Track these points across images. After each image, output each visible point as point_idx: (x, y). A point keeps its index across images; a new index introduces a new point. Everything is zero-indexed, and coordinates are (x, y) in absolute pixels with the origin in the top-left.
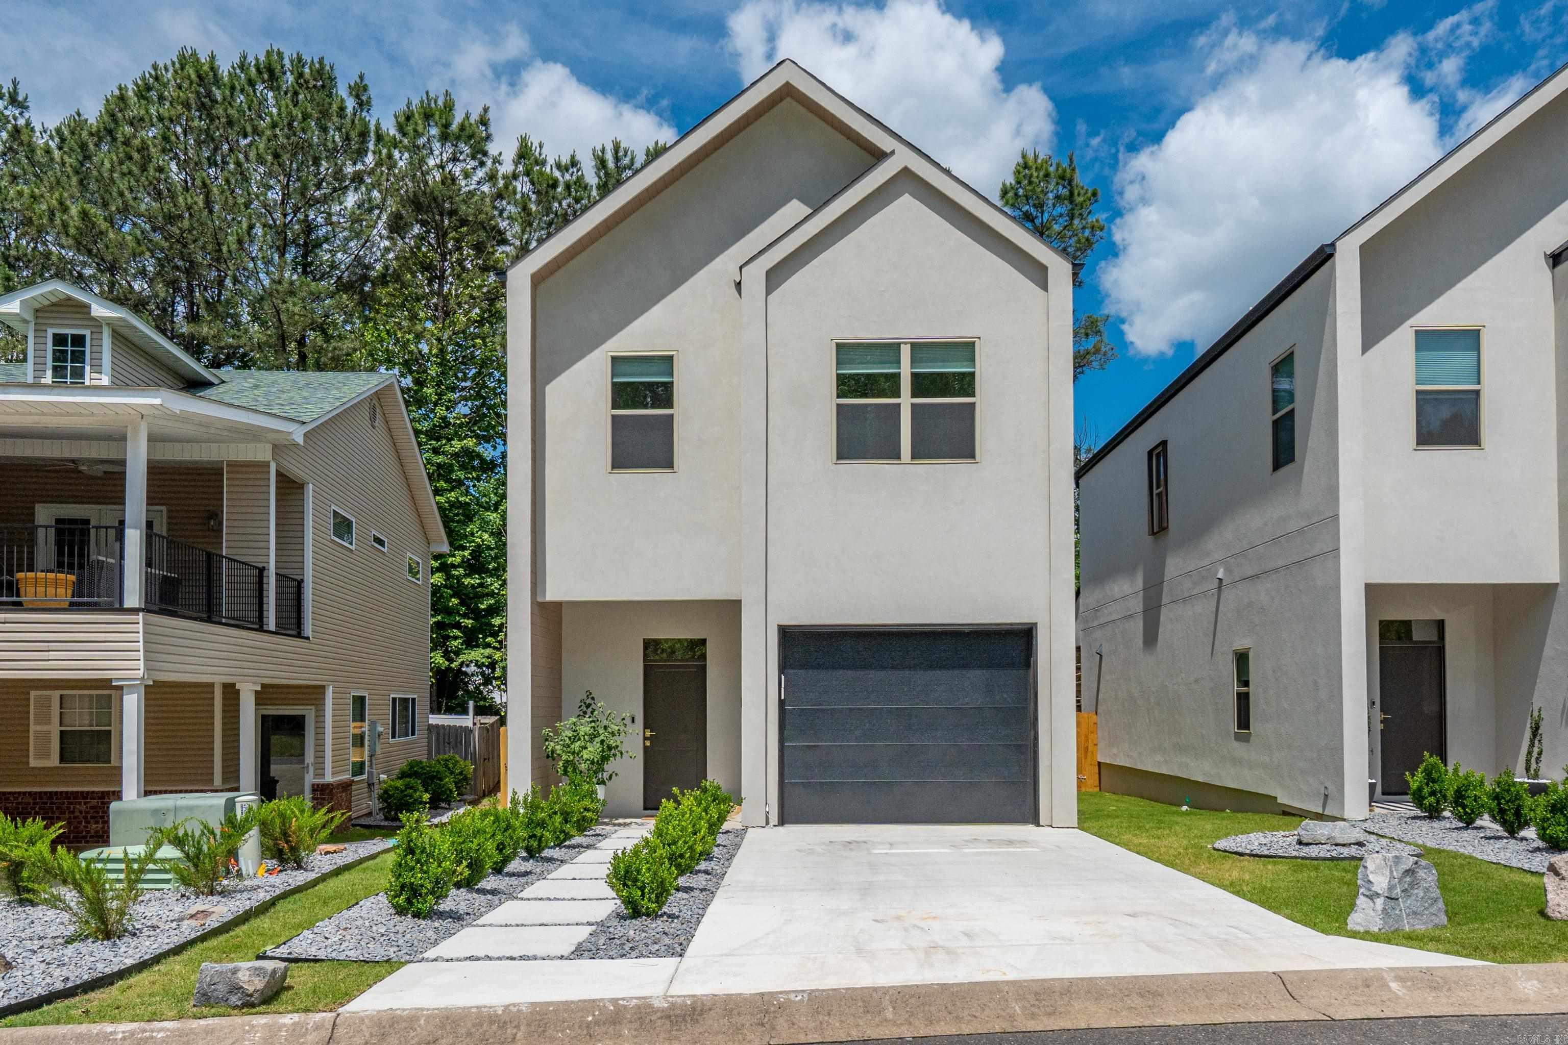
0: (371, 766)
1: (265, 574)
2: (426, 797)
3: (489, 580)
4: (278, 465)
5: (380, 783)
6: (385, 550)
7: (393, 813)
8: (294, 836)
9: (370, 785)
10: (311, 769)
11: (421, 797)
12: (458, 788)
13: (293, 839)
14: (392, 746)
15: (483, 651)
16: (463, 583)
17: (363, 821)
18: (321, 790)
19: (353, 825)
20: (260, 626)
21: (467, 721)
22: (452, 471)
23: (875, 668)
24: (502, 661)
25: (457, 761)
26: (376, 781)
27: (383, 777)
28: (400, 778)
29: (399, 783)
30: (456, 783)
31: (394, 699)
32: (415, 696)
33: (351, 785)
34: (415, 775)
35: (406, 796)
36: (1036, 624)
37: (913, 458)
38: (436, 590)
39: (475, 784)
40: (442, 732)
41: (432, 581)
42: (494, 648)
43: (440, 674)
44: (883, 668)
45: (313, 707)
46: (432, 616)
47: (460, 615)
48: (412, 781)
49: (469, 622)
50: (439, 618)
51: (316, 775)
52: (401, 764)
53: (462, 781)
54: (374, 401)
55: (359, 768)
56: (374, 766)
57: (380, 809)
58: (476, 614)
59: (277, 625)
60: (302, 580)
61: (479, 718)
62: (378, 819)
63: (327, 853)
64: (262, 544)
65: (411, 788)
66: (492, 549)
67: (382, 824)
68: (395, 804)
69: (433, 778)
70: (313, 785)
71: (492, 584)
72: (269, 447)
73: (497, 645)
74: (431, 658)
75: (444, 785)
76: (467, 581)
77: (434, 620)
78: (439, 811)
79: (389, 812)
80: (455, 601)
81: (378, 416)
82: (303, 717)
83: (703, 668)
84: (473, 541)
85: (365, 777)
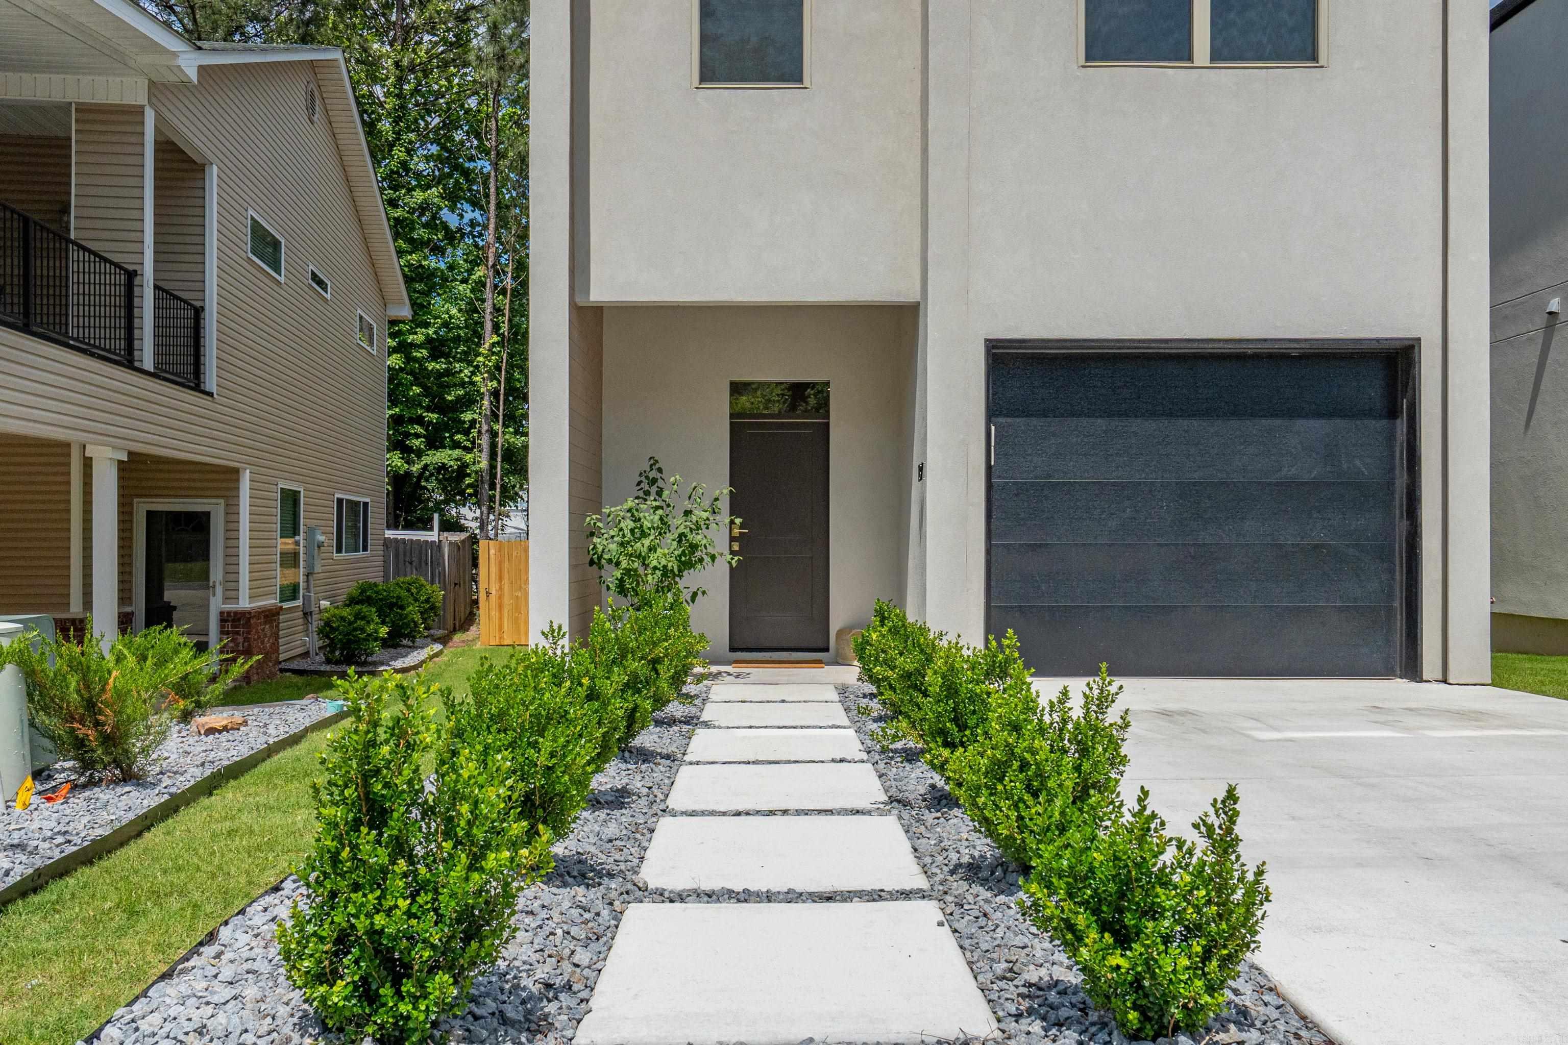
0: (308, 589)
1: (137, 281)
2: (384, 631)
3: (457, 365)
4: (159, 117)
5: (320, 611)
6: (328, 296)
7: (337, 653)
8: (108, 711)
9: (307, 615)
10: (219, 590)
11: (376, 631)
12: (425, 620)
13: (108, 717)
14: (339, 562)
15: (450, 452)
16: (426, 369)
17: (294, 665)
18: (233, 621)
19: (282, 671)
20: (128, 361)
21: (433, 536)
22: (413, 229)
23: (1143, 415)
24: (474, 463)
25: (422, 585)
26: (314, 609)
27: (325, 604)
28: (348, 606)
29: (346, 612)
30: (422, 613)
31: (340, 501)
32: (368, 500)
33: (278, 614)
34: (369, 601)
35: (355, 629)
36: (1419, 339)
37: (1212, 59)
38: (393, 374)
39: (444, 615)
40: (402, 546)
41: (388, 363)
42: (465, 449)
43: (399, 480)
44: (1153, 414)
45: (222, 501)
46: (389, 408)
47: (422, 407)
48: (365, 609)
49: (434, 417)
50: (397, 410)
51: (226, 599)
52: (348, 588)
53: (430, 610)
54: (312, 85)
55: (291, 592)
56: (312, 589)
57: (320, 648)
58: (441, 407)
59: (157, 365)
60: (203, 308)
61: (446, 534)
62: (317, 662)
63: (211, 731)
64: (133, 236)
65: (363, 618)
66: (461, 328)
67: (322, 668)
68: (341, 640)
69: (391, 606)
70: (222, 613)
71: (461, 371)
72: (143, 84)
73: (469, 444)
74: (388, 460)
75: (407, 615)
76: (431, 366)
77: (390, 412)
78: (400, 650)
79: (332, 652)
80: (417, 390)
81: (317, 108)
82: (207, 514)
83: (825, 428)
84: (440, 317)
85: (299, 603)
